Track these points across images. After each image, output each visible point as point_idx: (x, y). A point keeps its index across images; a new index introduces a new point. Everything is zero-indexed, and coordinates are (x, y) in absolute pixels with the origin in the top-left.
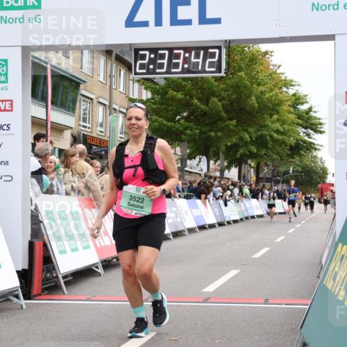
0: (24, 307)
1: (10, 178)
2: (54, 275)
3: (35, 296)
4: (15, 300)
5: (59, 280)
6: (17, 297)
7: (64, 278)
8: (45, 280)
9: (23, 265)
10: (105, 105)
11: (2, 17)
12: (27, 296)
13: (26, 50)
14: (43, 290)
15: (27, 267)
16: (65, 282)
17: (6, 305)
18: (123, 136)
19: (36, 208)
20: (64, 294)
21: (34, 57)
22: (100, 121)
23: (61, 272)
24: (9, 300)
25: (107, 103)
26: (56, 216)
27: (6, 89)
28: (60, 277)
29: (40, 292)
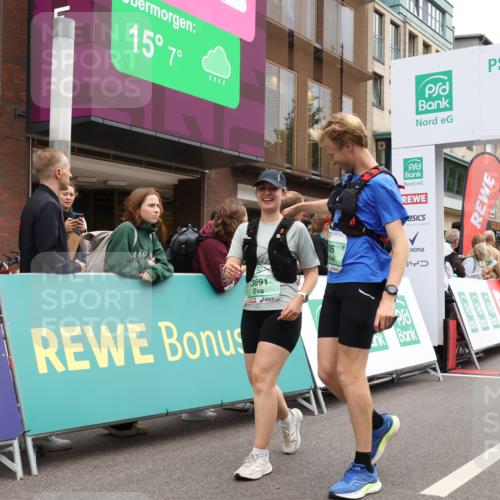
0: (441, 379)
1: (426, 263)
2: (468, 351)
3: (450, 370)
4: (433, 372)
5: (472, 356)
6: (434, 369)
7: (476, 354)
8: (459, 356)
9: (439, 341)
11: (417, 121)
12: (444, 370)
13: (439, 148)
14: (458, 365)
15: (442, 343)
16: (478, 359)
17: (425, 376)
19: (449, 289)
20: (477, 369)
21: (445, 154)
23: (475, 348)
24: (427, 372)
26: (468, 297)
27: (421, 183)
28: (473, 353)
29: (454, 366)
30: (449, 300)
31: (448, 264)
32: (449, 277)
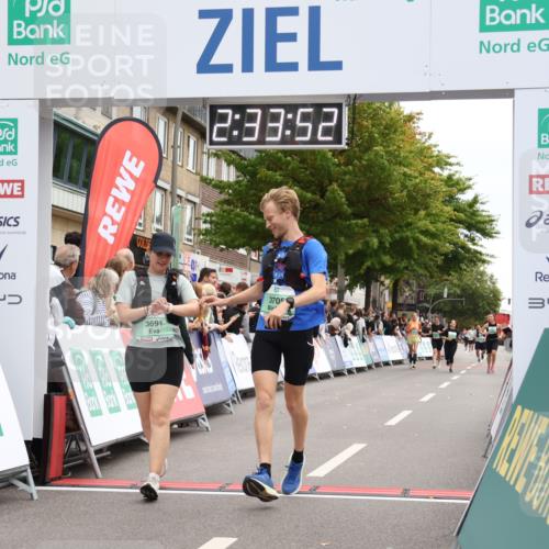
0: (36, 497)
1: (17, 300)
2: (83, 448)
3: (52, 480)
4: (21, 485)
5: (89, 457)
6: (25, 480)
7: (97, 452)
8: (68, 456)
9: (36, 432)
10: (165, 190)
11: (10, 55)
12: (41, 480)
13: (45, 105)
14: (65, 472)
15: (40, 436)
16: (98, 460)
17: (7, 493)
18: (191, 237)
19: (56, 343)
20: (97, 477)
21: (57, 115)
22: (157, 213)
23: (94, 444)
24: (13, 485)
25: (168, 187)
26: (87, 358)
27: (13, 163)
28: (92, 451)
29: (60, 474)
30: (56, 361)
31: (56, 301)
32: (56, 324)
